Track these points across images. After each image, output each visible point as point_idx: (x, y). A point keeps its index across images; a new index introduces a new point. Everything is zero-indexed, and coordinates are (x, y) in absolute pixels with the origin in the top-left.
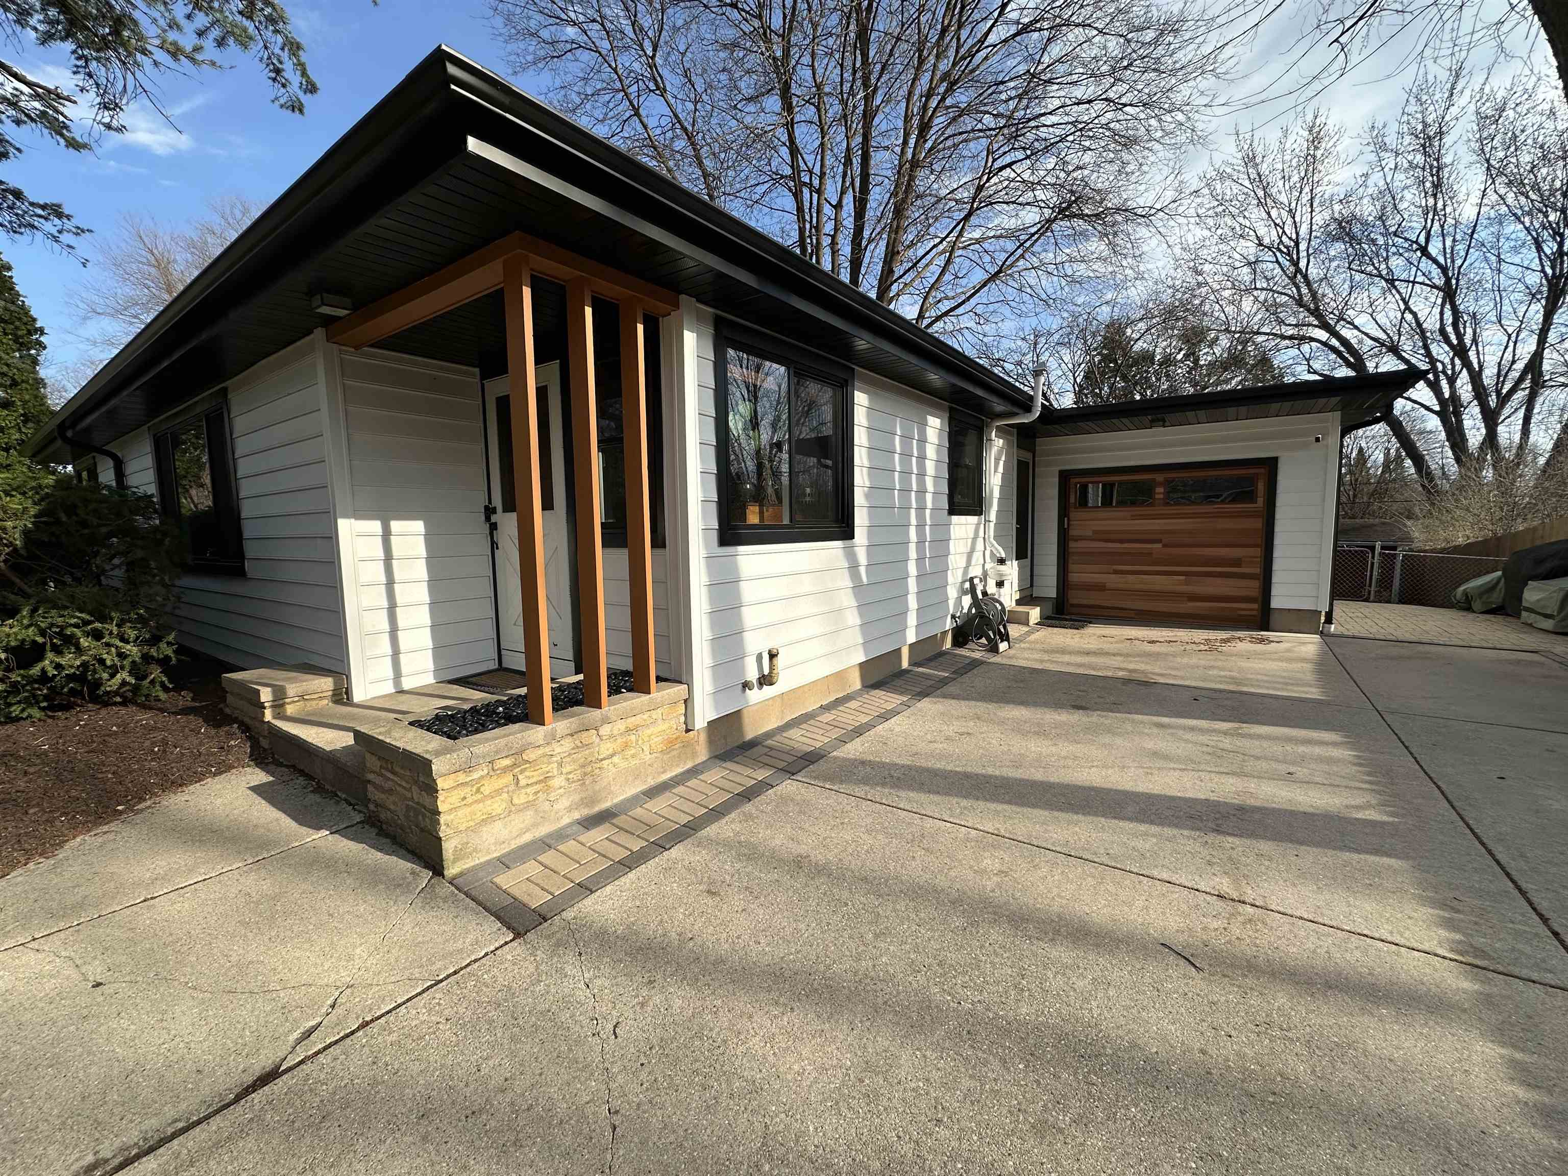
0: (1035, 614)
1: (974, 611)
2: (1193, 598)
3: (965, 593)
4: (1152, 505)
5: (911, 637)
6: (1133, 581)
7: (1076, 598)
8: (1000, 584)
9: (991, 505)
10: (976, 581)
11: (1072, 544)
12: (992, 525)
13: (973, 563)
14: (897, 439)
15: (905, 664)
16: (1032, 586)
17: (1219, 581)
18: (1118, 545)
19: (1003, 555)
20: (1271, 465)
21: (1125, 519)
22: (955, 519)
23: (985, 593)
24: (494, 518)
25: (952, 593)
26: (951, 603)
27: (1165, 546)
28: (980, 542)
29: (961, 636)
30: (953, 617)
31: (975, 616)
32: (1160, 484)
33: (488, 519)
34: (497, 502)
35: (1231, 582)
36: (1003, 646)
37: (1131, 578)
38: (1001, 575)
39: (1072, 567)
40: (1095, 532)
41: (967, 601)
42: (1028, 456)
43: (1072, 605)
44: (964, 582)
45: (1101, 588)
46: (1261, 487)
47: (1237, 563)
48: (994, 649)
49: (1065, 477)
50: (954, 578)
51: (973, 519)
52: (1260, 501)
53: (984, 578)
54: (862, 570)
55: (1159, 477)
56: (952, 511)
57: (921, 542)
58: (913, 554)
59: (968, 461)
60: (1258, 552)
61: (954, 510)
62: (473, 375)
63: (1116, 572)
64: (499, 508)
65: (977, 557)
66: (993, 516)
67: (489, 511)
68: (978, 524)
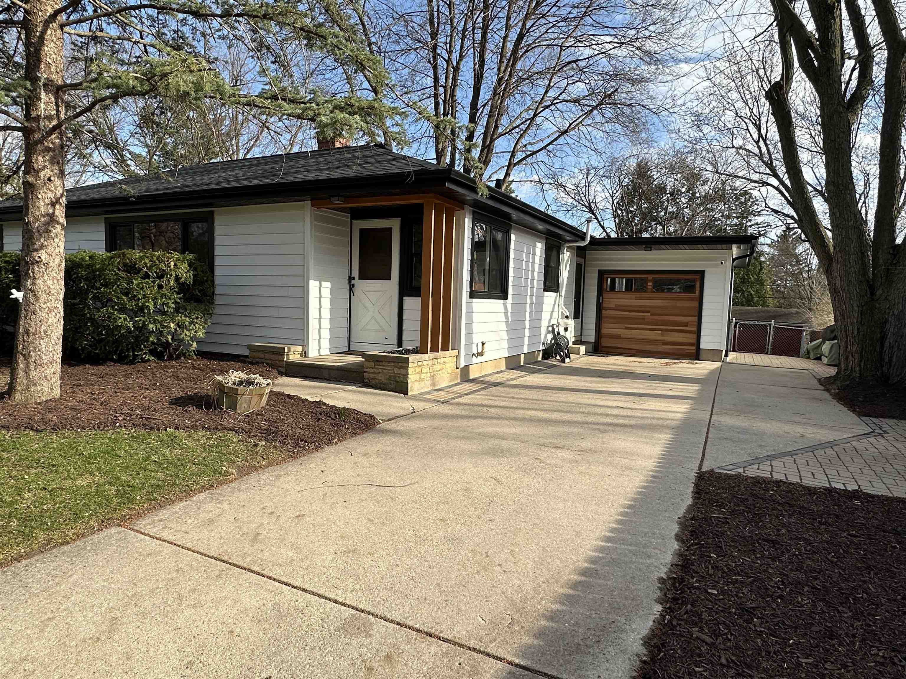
0: (583, 349)
1: (553, 341)
2: (665, 343)
3: (549, 332)
4: (645, 291)
5: (526, 351)
6: (634, 334)
7: (605, 342)
8: (566, 329)
9: (563, 287)
10: (555, 326)
11: (604, 312)
12: (563, 298)
13: (553, 317)
14: (524, 254)
15: (522, 364)
16: (581, 335)
17: (677, 334)
18: (627, 313)
19: (568, 315)
20: (702, 273)
21: (631, 299)
22: (547, 294)
23: (559, 333)
24: (353, 282)
25: (543, 331)
26: (543, 336)
27: (651, 315)
28: (557, 306)
29: (547, 354)
30: (544, 344)
31: (553, 345)
32: (650, 281)
33: (350, 282)
34: (356, 273)
35: (681, 335)
36: (567, 360)
37: (634, 331)
38: (567, 325)
39: (604, 325)
40: (616, 305)
41: (550, 336)
42: (581, 261)
43: (603, 347)
44: (548, 327)
45: (618, 337)
46: (698, 285)
47: (686, 325)
48: (563, 361)
49: (602, 274)
50: (545, 324)
51: (554, 294)
52: (697, 292)
53: (558, 325)
54: (509, 314)
55: (650, 277)
56: (545, 290)
57: (531, 304)
58: (528, 310)
59: (553, 264)
60: (695, 319)
61: (546, 289)
62: (347, 217)
63: (626, 328)
64: (357, 278)
65: (555, 315)
66: (563, 294)
67: (351, 279)
68: (556, 297)
